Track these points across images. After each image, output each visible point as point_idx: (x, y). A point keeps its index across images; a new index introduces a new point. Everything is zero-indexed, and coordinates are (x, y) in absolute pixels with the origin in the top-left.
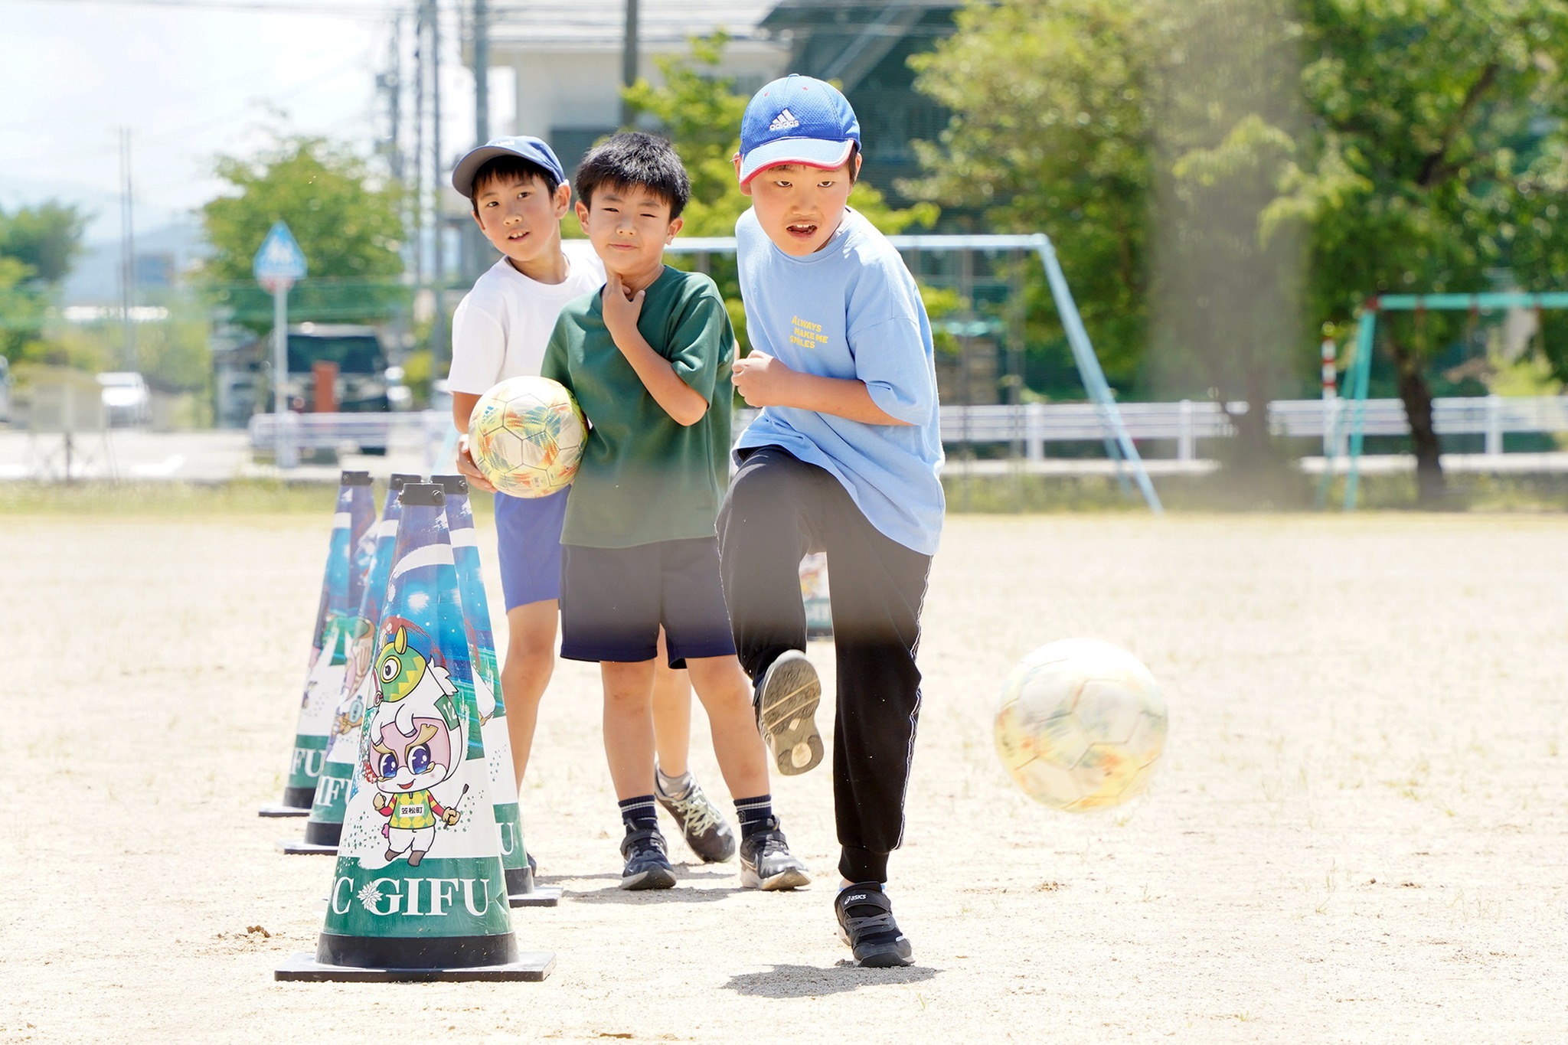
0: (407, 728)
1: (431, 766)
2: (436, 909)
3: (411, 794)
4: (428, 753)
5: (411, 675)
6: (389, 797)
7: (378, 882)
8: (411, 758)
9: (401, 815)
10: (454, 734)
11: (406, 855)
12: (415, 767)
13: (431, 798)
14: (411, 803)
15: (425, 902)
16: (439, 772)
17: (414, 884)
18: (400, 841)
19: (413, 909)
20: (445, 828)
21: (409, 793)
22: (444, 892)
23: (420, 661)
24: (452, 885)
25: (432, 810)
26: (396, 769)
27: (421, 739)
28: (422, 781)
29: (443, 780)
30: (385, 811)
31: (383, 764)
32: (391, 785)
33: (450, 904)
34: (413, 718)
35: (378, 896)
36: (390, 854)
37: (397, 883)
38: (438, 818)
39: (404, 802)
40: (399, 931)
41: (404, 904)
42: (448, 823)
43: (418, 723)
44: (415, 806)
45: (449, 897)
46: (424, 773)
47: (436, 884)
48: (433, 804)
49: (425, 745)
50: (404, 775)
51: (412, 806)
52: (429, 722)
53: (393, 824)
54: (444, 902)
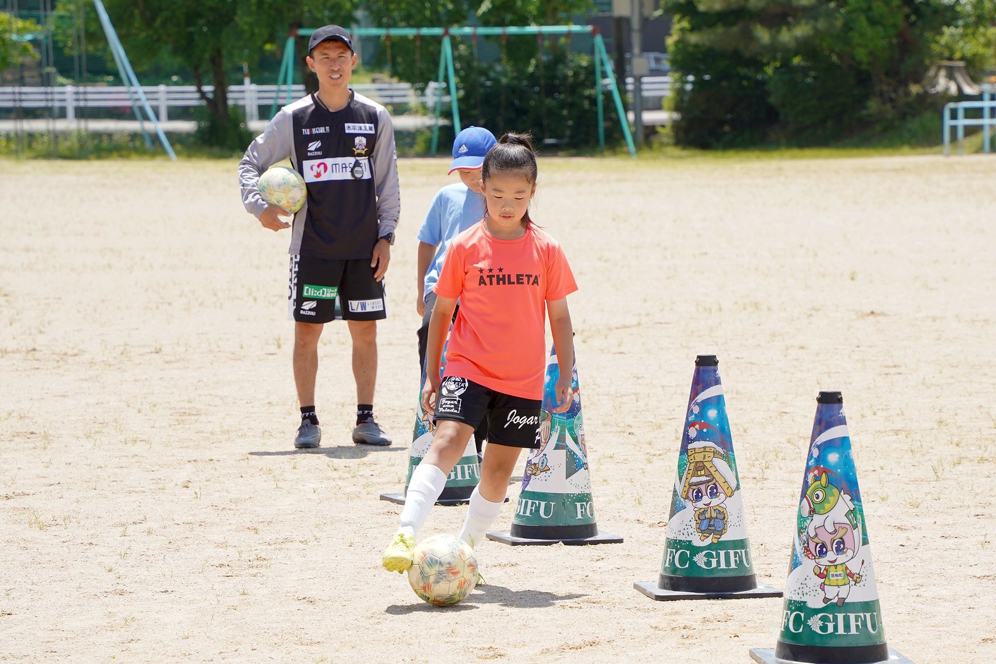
0: (831, 529)
1: (845, 550)
2: (853, 631)
3: (836, 566)
4: (843, 542)
5: (831, 499)
6: (823, 568)
7: (820, 615)
8: (835, 546)
9: (831, 578)
10: (855, 532)
11: (835, 601)
12: (837, 552)
13: (847, 568)
14: (836, 571)
15: (847, 627)
16: (850, 553)
17: (840, 617)
18: (832, 593)
19: (841, 631)
20: (855, 585)
21: (835, 565)
22: (857, 621)
23: (836, 491)
24: (860, 616)
25: (848, 575)
26: (826, 552)
27: (839, 535)
28: (841, 559)
29: (852, 558)
30: (821, 576)
31: (818, 549)
32: (824, 561)
33: (860, 628)
34: (834, 524)
35: (820, 623)
36: (826, 600)
37: (831, 616)
38: (851, 579)
39: (832, 571)
40: (833, 643)
41: (836, 628)
42: (856, 582)
43: (837, 526)
44: (838, 573)
45: (859, 623)
46: (842, 554)
47: (852, 616)
48: (848, 572)
49: (841, 538)
50: (831, 555)
51: (837, 573)
52: (843, 526)
53: (826, 583)
54: (857, 626)
